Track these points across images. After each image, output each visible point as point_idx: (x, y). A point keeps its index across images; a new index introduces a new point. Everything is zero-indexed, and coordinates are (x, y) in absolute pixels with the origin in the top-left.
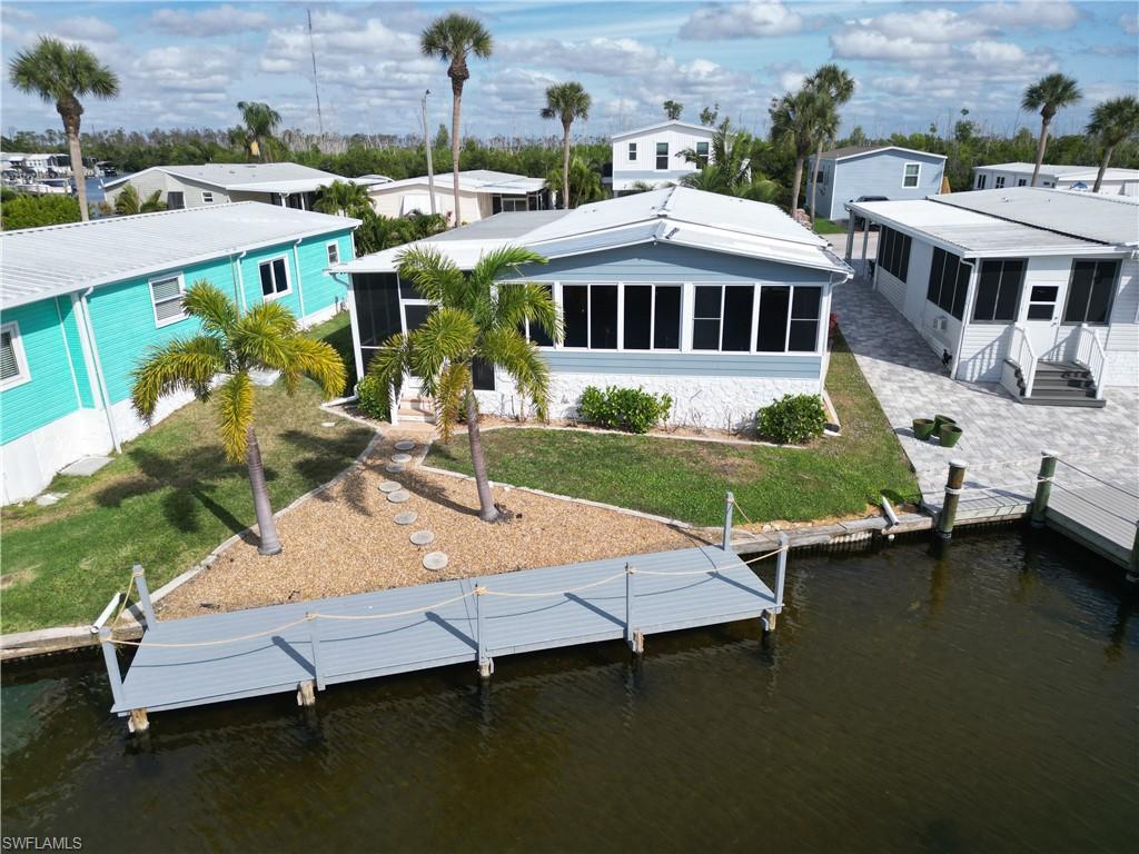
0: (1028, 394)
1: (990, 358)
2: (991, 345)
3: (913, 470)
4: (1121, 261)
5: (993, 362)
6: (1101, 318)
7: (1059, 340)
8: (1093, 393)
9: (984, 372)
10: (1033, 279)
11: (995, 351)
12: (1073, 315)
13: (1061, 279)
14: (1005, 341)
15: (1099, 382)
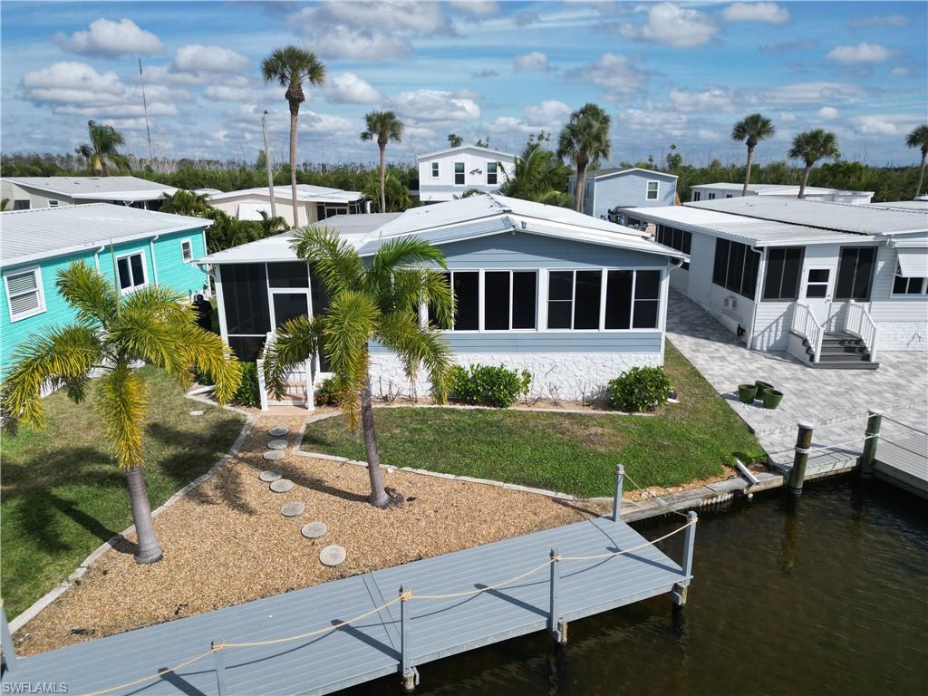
0: (817, 360)
1: (777, 330)
2: (777, 321)
3: (752, 431)
4: (877, 248)
5: (779, 333)
6: (864, 295)
7: (832, 314)
8: (867, 357)
9: (772, 342)
10: (809, 264)
11: (780, 325)
12: (842, 293)
13: (832, 264)
14: (789, 316)
15: (872, 348)
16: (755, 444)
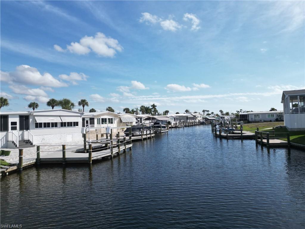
0: (18, 146)
1: (4, 141)
2: (3, 138)
3: (4, 160)
4: (29, 116)
5: (4, 142)
6: (27, 128)
7: (20, 135)
8: (32, 144)
9: (2, 145)
10: (11, 120)
11: (4, 139)
12: (21, 128)
13: (17, 120)
14: (7, 136)
15: (33, 141)
16: (5, 162)
